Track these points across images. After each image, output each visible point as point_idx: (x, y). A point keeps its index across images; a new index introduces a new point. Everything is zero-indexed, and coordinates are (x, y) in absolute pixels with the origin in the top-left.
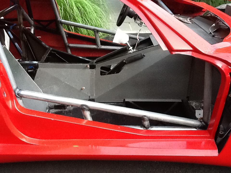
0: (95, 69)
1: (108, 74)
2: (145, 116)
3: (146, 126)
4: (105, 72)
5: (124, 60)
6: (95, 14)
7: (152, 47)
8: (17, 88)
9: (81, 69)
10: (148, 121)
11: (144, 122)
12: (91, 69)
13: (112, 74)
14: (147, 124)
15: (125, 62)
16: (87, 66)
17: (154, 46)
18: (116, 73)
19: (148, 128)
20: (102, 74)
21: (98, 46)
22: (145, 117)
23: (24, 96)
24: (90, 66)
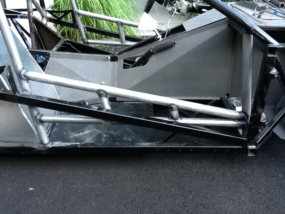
0: (117, 61)
1: (132, 67)
2: (173, 104)
3: (174, 117)
4: (129, 66)
5: (151, 49)
6: (121, 10)
7: (184, 33)
8: (23, 68)
9: (100, 61)
10: (176, 110)
11: (172, 112)
12: (112, 62)
13: (137, 67)
14: (175, 115)
15: (152, 52)
16: (107, 58)
17: (187, 31)
18: (142, 66)
19: (177, 120)
20: (125, 67)
21: (123, 42)
22: (173, 106)
23: (31, 78)
24: (111, 58)
